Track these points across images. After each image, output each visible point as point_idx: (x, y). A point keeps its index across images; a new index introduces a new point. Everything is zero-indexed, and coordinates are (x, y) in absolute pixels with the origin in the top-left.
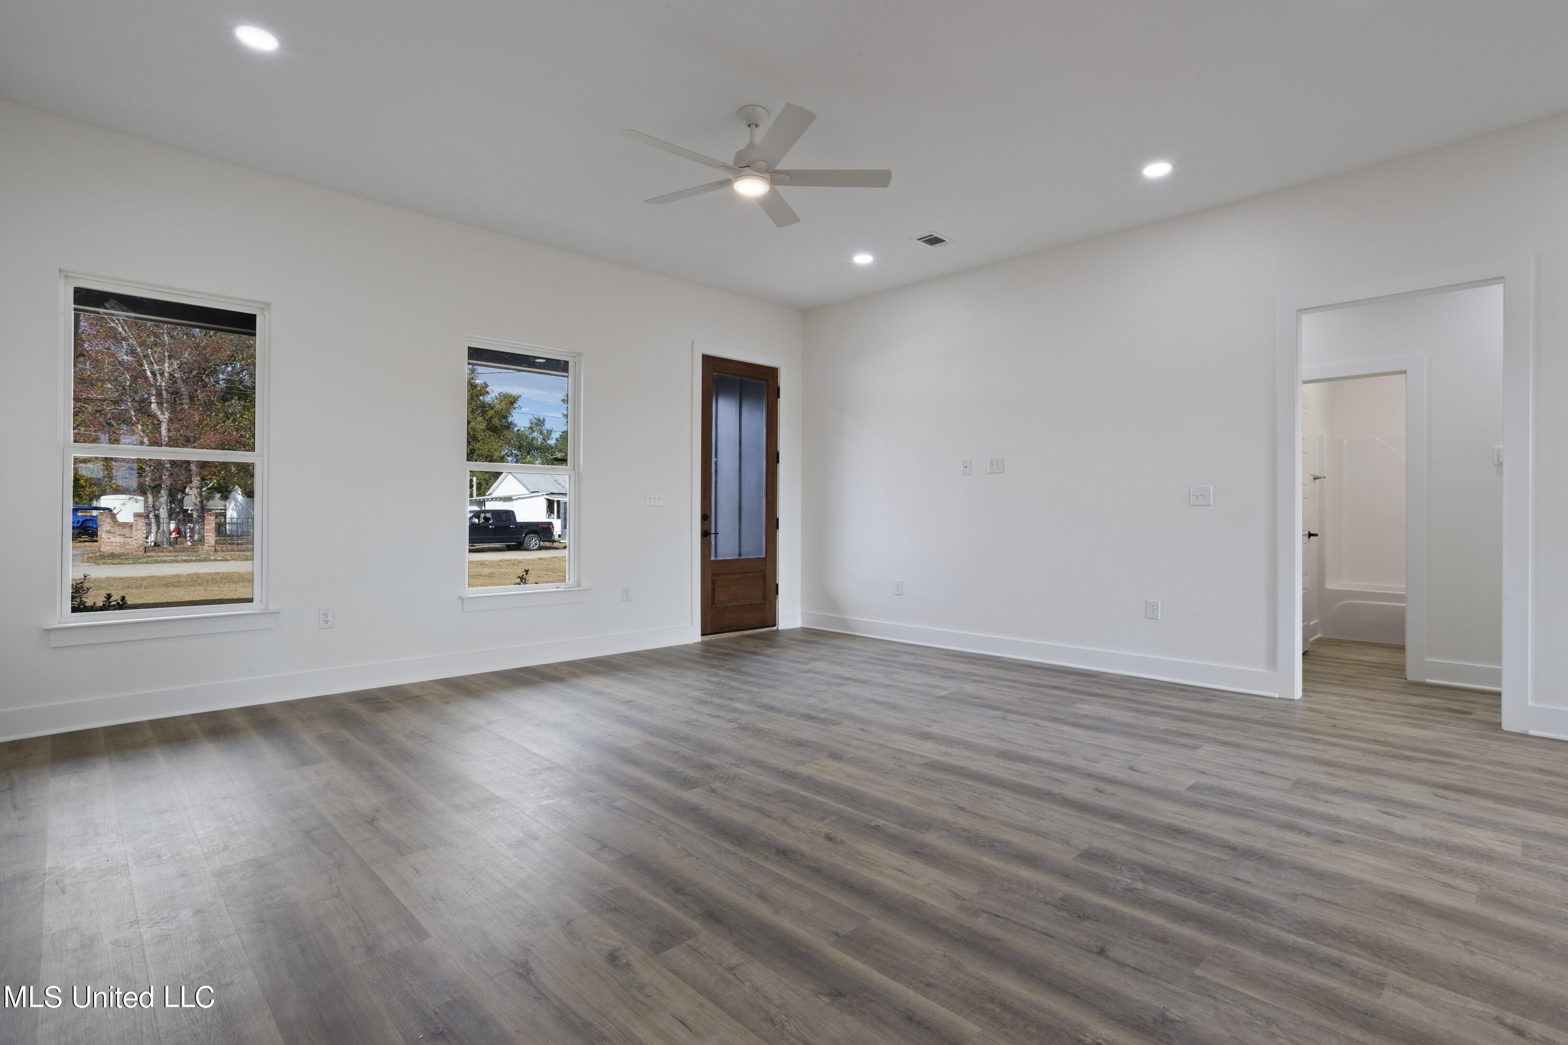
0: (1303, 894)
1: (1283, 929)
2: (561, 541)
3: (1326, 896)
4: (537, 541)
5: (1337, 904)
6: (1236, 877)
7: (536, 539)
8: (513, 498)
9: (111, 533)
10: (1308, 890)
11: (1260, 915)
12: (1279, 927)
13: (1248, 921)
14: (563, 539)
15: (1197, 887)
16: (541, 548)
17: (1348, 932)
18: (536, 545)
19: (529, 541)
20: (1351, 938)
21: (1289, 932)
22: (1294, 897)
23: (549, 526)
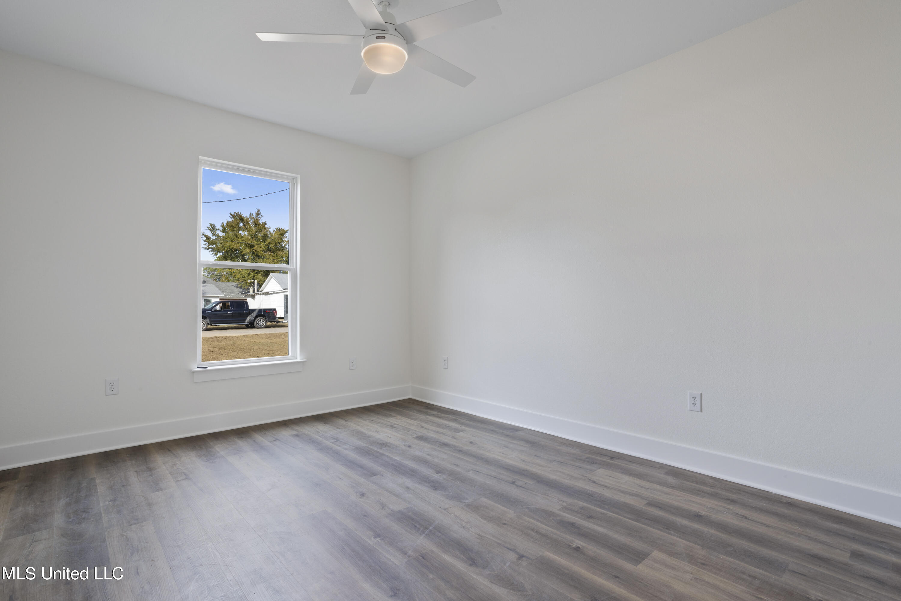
2: (284, 322)
4: (264, 322)
7: (263, 320)
8: (270, 293)
14: (285, 320)
16: (266, 327)
18: (264, 324)
19: (258, 322)
23: (273, 312)
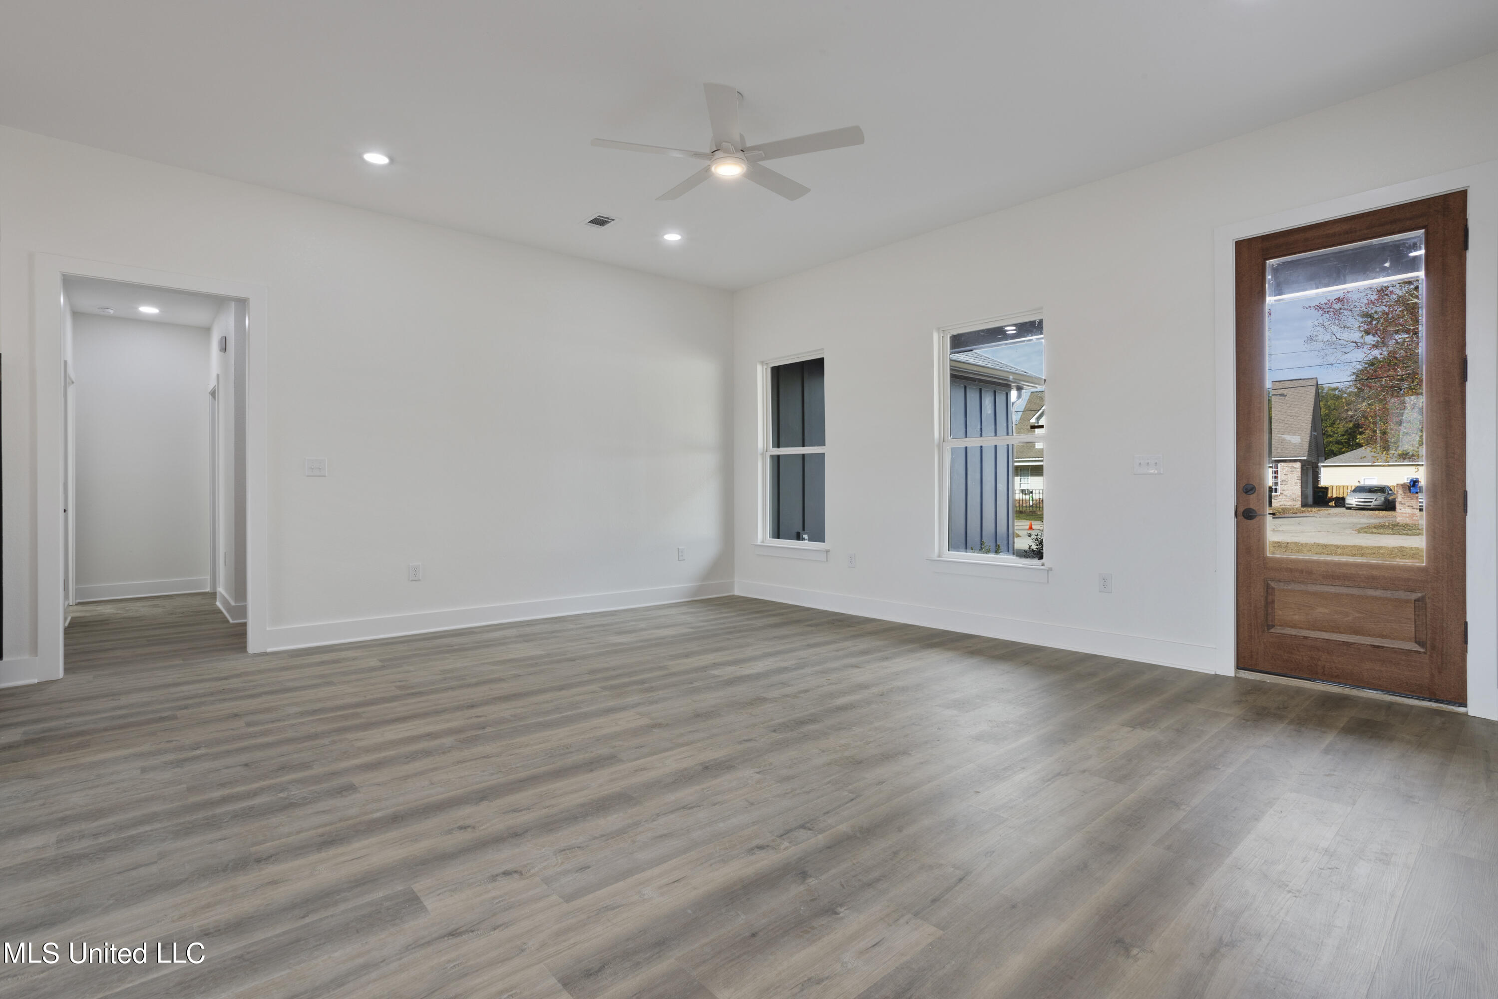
0: (156, 862)
1: (152, 831)
3: (134, 873)
5: (119, 873)
6: (226, 840)
9: (1402, 504)
10: (154, 869)
11: (177, 828)
12: (156, 830)
13: (182, 821)
15: (244, 816)
17: (97, 858)
20: (94, 856)
21: (146, 832)
22: (162, 856)
